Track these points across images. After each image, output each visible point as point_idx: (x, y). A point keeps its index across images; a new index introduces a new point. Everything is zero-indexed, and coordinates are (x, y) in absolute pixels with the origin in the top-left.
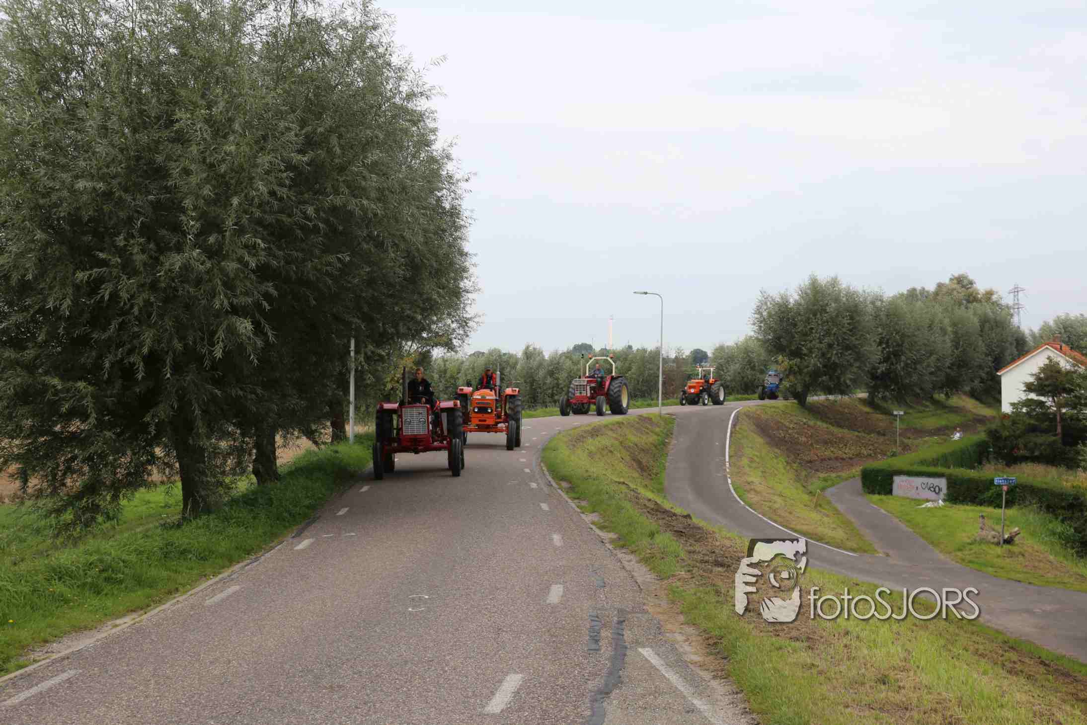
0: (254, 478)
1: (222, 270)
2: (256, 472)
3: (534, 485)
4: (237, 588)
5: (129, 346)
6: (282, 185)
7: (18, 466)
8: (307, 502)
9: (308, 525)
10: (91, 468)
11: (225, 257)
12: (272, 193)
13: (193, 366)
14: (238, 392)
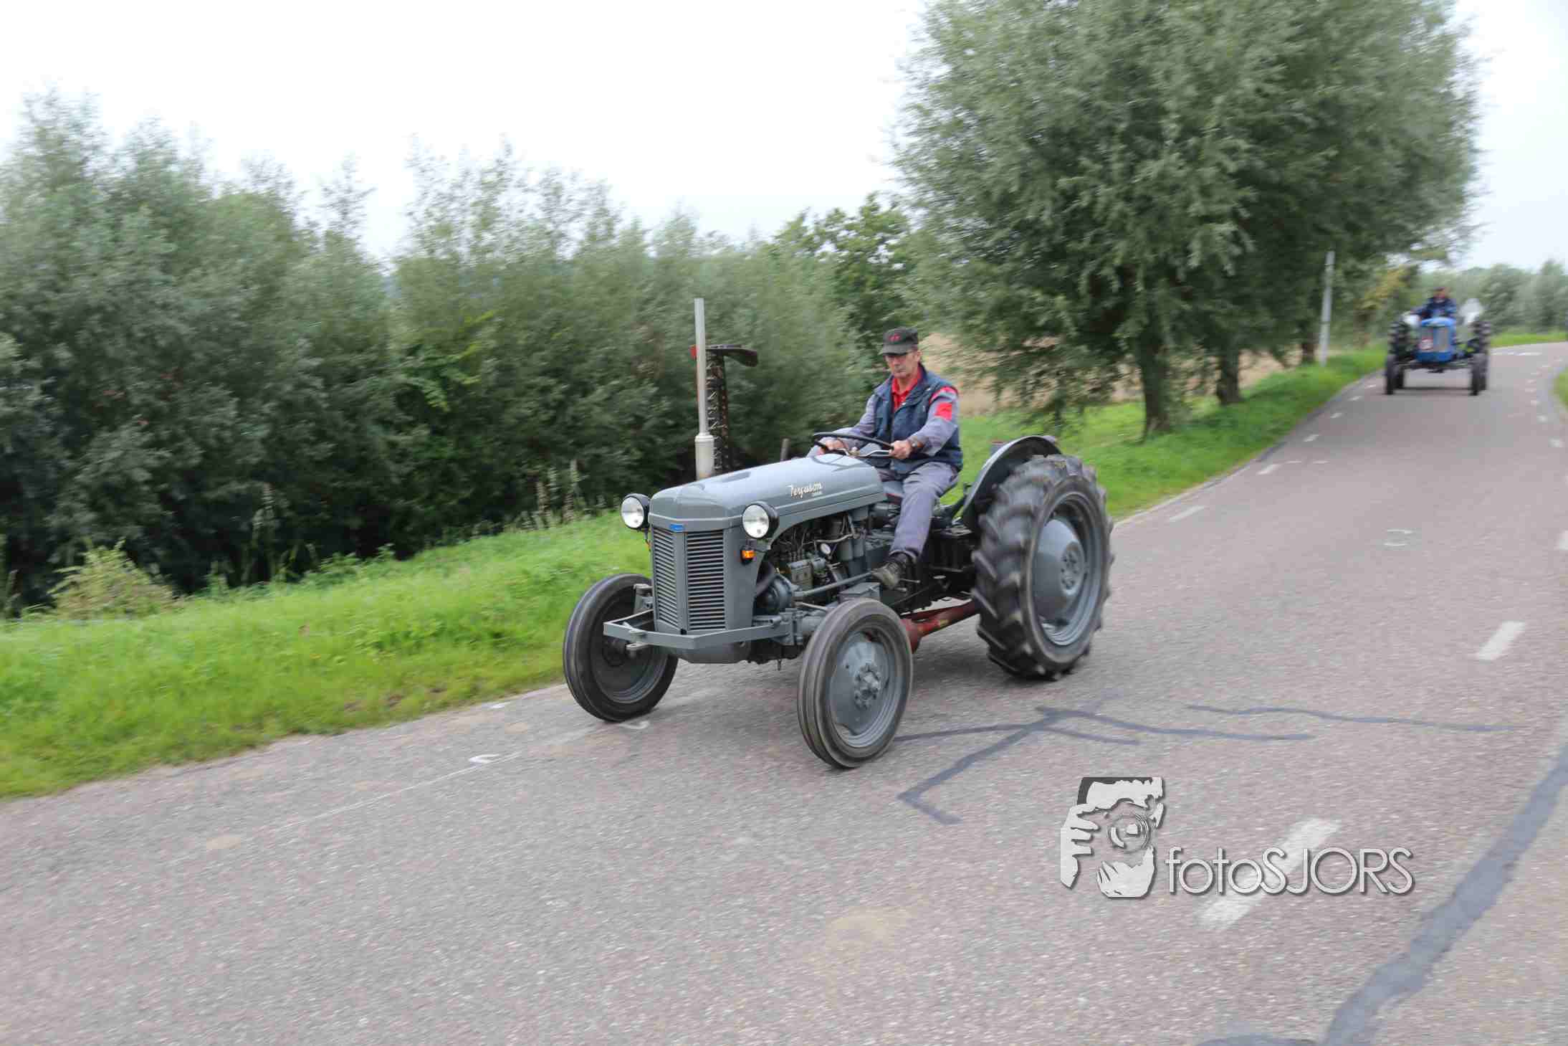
0: (1215, 400)
1: (1199, 178)
2: (1219, 394)
3: (1543, 419)
4: (1200, 508)
5: (1100, 259)
6: (1269, 81)
7: (993, 378)
8: (1273, 427)
9: (1273, 450)
10: (1061, 382)
11: (1202, 164)
12: (1258, 91)
13: (1163, 280)
14: (1207, 307)
